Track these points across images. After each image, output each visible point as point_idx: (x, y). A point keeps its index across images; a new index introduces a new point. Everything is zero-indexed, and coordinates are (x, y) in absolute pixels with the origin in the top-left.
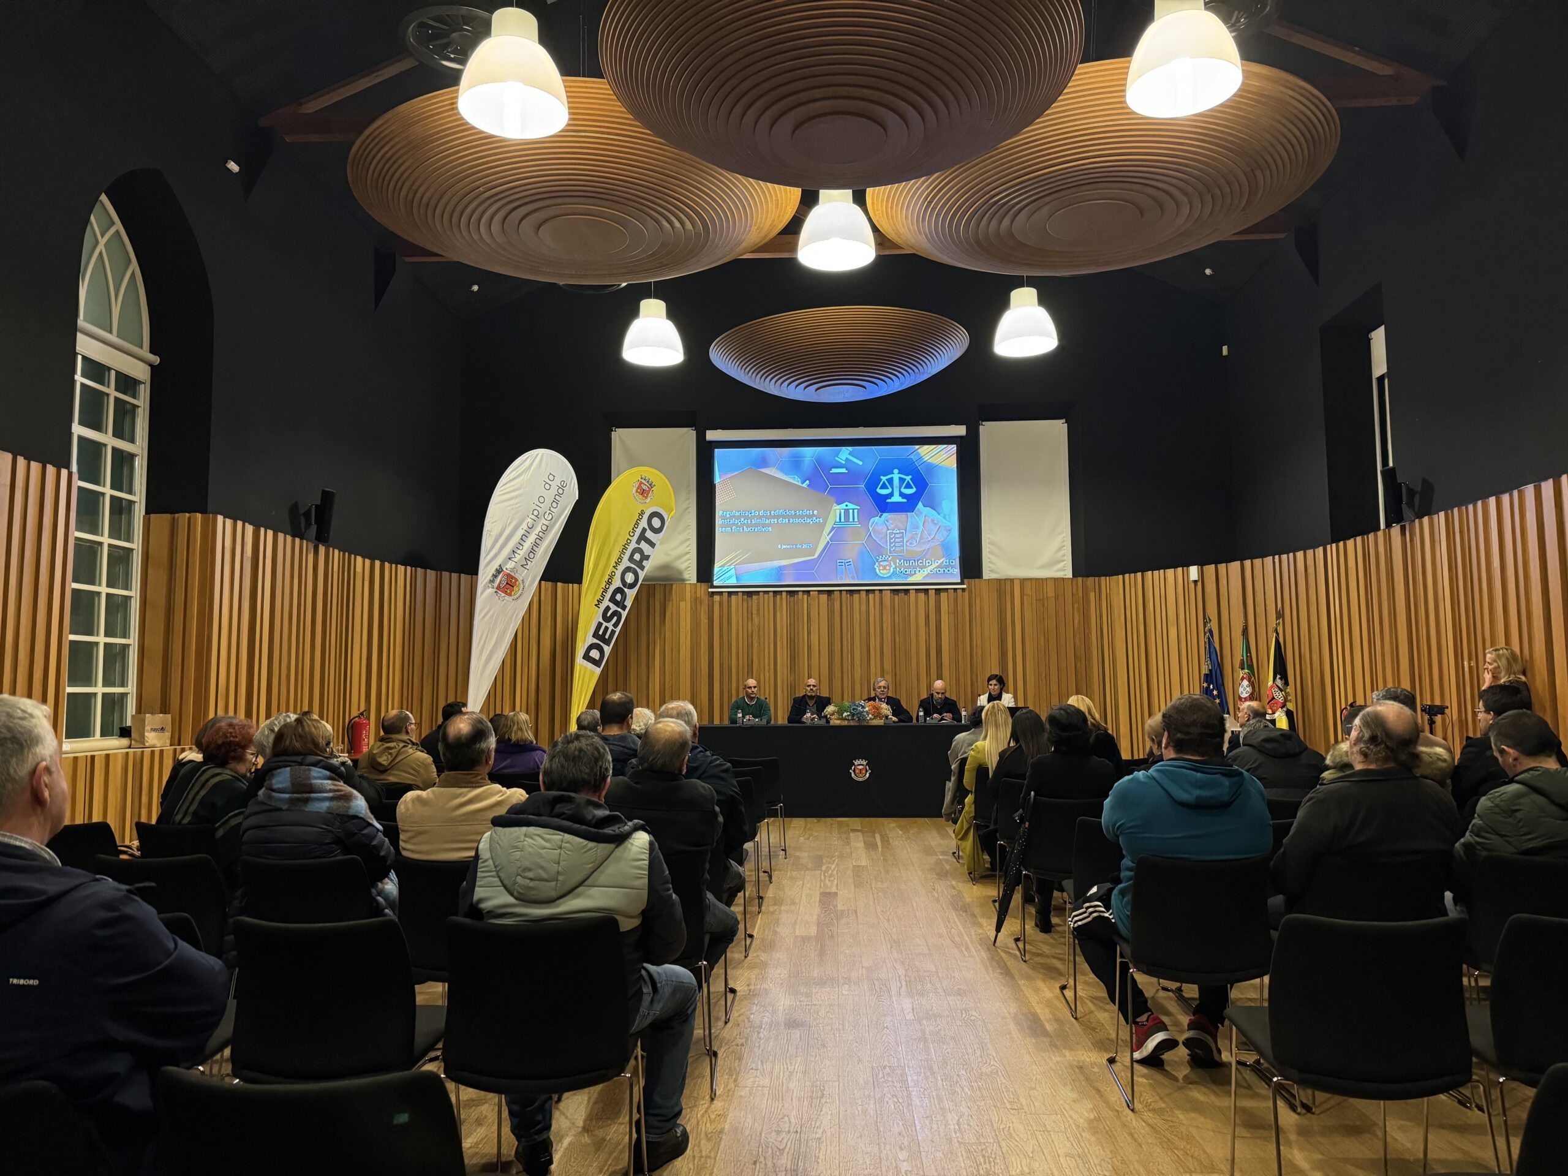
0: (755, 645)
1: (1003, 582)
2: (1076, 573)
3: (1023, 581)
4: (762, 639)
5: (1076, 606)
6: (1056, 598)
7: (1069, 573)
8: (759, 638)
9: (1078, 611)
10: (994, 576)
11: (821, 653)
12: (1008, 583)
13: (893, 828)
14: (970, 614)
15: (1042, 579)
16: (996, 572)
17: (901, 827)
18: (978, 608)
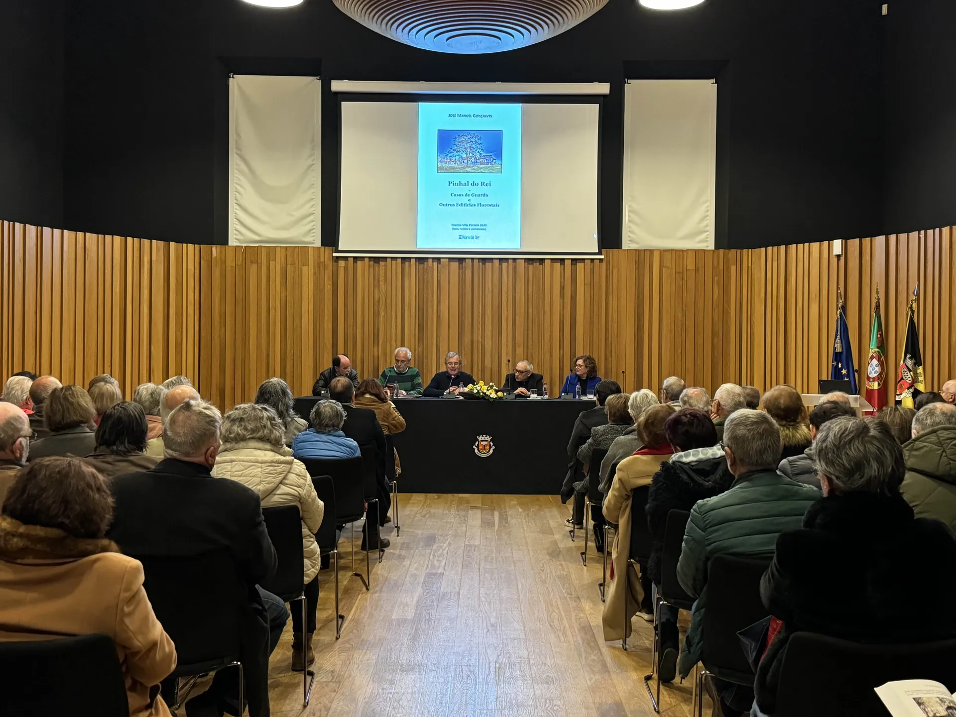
0: (382, 314)
1: (642, 253)
2: (718, 244)
3: (663, 252)
4: (389, 307)
5: (716, 279)
6: (696, 270)
7: (711, 246)
8: (386, 306)
9: (718, 284)
10: (634, 246)
11: (451, 324)
12: (648, 253)
13: (515, 505)
14: (606, 286)
15: (683, 251)
16: (637, 243)
17: (521, 504)
18: (615, 281)
